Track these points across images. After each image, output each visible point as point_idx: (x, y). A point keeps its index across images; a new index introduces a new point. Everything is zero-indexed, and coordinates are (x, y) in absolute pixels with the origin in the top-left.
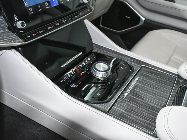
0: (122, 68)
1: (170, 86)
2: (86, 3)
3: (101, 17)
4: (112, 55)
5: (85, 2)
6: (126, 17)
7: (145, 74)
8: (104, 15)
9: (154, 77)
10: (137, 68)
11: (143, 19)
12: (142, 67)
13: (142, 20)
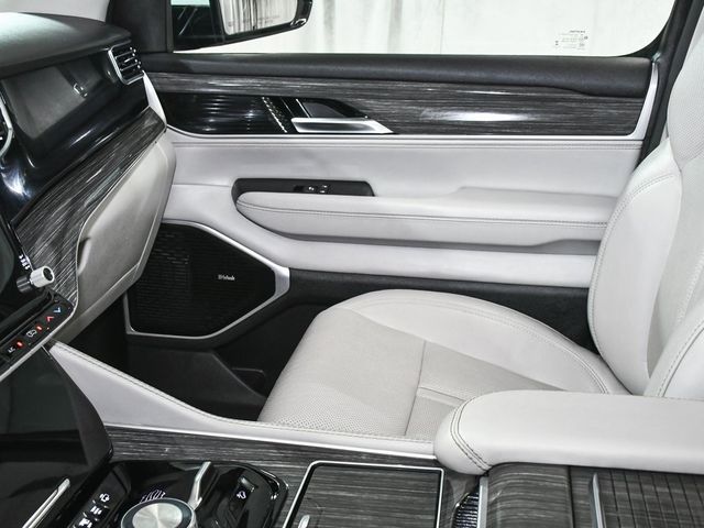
0: (239, 495)
1: (427, 513)
2: (44, 287)
3: (126, 299)
4: (192, 453)
5: (38, 285)
6: (220, 277)
7: (331, 493)
8: (133, 291)
9: (364, 496)
10: (295, 477)
11: (285, 272)
12: (314, 468)
13: (283, 278)
